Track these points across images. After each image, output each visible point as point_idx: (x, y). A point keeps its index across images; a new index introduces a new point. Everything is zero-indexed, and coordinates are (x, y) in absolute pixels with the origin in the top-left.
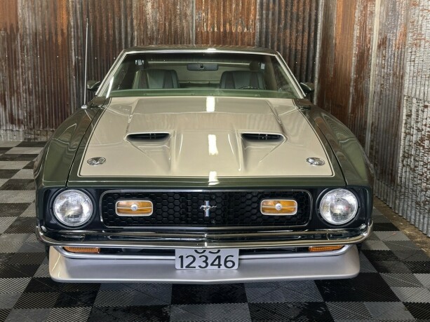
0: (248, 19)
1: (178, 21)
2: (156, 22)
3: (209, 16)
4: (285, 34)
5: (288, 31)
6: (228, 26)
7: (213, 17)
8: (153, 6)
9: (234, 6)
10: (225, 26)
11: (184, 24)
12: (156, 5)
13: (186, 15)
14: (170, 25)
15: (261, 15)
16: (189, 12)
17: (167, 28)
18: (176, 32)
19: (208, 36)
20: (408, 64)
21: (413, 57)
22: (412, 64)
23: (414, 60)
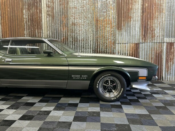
20: (71, 45)
21: (74, 44)
22: (74, 45)
23: (75, 44)
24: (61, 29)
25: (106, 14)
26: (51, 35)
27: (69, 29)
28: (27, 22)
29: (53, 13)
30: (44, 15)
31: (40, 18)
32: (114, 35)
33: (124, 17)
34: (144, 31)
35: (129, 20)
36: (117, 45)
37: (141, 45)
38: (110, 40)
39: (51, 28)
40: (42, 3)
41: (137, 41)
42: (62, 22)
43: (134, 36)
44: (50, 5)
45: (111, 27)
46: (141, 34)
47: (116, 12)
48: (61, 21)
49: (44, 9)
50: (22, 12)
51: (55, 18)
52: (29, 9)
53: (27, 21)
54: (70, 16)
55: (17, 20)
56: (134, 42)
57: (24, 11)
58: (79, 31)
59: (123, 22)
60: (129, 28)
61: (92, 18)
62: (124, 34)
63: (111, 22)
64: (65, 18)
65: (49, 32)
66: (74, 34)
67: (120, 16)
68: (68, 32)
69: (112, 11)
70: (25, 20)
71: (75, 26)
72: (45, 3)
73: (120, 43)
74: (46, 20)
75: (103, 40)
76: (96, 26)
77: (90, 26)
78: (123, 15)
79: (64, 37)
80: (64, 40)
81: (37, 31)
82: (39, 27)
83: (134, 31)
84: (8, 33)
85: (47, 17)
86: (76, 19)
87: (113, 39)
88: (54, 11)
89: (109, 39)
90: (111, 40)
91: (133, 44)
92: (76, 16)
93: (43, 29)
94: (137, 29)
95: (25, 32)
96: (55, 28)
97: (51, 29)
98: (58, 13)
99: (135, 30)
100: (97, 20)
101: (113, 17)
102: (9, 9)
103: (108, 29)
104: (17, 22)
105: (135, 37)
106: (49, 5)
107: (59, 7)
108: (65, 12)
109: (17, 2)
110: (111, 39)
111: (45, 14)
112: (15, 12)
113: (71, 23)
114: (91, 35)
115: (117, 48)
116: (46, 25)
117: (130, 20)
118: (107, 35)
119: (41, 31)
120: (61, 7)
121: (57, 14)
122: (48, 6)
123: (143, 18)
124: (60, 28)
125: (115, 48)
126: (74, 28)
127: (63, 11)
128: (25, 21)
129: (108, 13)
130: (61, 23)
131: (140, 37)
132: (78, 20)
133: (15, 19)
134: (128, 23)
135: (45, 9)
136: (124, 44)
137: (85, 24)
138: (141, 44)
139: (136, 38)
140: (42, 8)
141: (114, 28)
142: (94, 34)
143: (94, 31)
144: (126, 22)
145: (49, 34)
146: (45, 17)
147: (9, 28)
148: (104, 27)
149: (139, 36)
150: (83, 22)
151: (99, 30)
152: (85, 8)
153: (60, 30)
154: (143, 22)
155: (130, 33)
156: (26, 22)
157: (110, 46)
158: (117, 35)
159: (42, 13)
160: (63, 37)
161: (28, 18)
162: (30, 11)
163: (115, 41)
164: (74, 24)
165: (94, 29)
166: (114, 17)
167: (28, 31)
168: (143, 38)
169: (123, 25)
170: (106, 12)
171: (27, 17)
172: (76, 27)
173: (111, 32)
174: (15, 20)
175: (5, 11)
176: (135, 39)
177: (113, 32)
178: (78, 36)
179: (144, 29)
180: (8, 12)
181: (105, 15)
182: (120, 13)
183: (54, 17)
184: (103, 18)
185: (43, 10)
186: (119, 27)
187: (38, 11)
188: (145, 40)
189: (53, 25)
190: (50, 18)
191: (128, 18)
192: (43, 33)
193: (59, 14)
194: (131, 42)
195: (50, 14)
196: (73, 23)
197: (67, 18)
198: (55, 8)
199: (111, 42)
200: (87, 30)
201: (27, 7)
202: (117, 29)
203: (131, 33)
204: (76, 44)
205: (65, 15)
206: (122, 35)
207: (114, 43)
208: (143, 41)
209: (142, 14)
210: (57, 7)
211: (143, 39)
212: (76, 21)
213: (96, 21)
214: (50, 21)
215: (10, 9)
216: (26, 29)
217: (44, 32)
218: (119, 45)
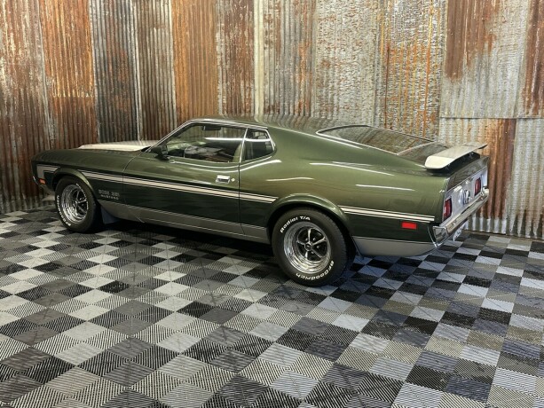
0: (88, 85)
1: (32, 87)
2: (10, 88)
3: (58, 83)
4: (115, 99)
5: (117, 97)
6: (73, 91)
7: (61, 83)
8: (6, 71)
9: (77, 74)
10: (71, 93)
11: (38, 90)
12: (9, 71)
13: (37, 81)
14: (25, 91)
15: (98, 82)
16: (40, 78)
17: (22, 94)
18: (31, 98)
19: (58, 102)
24: (294, 79)
25: (416, 31)
26: (272, 94)
27: (315, 77)
28: (224, 64)
29: (278, 36)
30: (258, 43)
31: (249, 51)
32: (437, 94)
33: (469, 38)
34: (534, 81)
35: (486, 45)
36: (443, 122)
37: (520, 126)
38: (422, 107)
39: (272, 75)
40: (256, 13)
41: (509, 113)
42: (297, 59)
43: (499, 97)
44: (272, 17)
45: (428, 68)
46: (525, 90)
47: (446, 23)
48: (295, 58)
49: (259, 26)
50: (214, 38)
51: (282, 50)
52: (227, 31)
53: (224, 60)
54: (317, 41)
55: (205, 58)
56: (497, 116)
57: (218, 35)
58: (338, 84)
59: (466, 54)
60: (483, 72)
61: (375, 45)
62: (468, 90)
63: (429, 54)
64: (306, 47)
65: (267, 86)
66: (324, 91)
67: (457, 33)
68: (311, 85)
69: (435, 22)
70: (219, 57)
71: (329, 67)
72: (261, 11)
73: (455, 119)
74: (262, 57)
75: (403, 107)
76: (384, 67)
77: (368, 68)
78: (468, 30)
79: (302, 100)
80: (302, 108)
81: (242, 85)
82: (247, 73)
83: (500, 79)
84: (186, 89)
85: (265, 48)
86: (333, 50)
87: (434, 105)
88: (282, 31)
89: (419, 105)
90: (425, 107)
91: (496, 122)
92: (333, 42)
93: (256, 78)
94: (509, 74)
95: (220, 87)
96: (282, 77)
97: (272, 79)
98: (290, 36)
99: (504, 76)
100: (388, 51)
101: (436, 38)
102: (188, 33)
103: (419, 74)
104: (205, 64)
105: (503, 98)
106: (270, 15)
107: (292, 20)
108: (305, 34)
109: (203, 15)
110: (425, 104)
111: (261, 42)
112: (199, 39)
113: (319, 61)
114: (371, 92)
115: (442, 132)
116: (262, 70)
117: (490, 46)
118: (415, 92)
119: (252, 85)
120: (298, 20)
121: (287, 38)
122: (268, 20)
123: (534, 38)
124: (292, 77)
125: (436, 132)
126: (327, 73)
127: (301, 29)
128: (219, 61)
129: (421, 26)
130: (295, 62)
131: (520, 100)
132: (337, 50)
133: (200, 56)
134: (481, 57)
135: (261, 26)
136: (466, 121)
137: (355, 63)
138: (522, 122)
139: (506, 102)
140: (253, 26)
141: (437, 71)
142: (377, 90)
143: (380, 81)
144: (474, 53)
145: (267, 92)
146: (262, 48)
147: (188, 78)
148: (409, 69)
149: (517, 97)
150: (349, 56)
151: (392, 77)
152: (357, 17)
153: (292, 81)
154: (534, 52)
155: (487, 86)
156: (221, 63)
157: (422, 126)
158: (445, 94)
159: (253, 39)
160: (299, 98)
161: (226, 51)
162: (229, 36)
163: (438, 112)
164: (326, 64)
165: (378, 75)
166: (440, 39)
167: (225, 84)
168: (529, 102)
169: (465, 62)
170: (416, 25)
171: (223, 50)
172: (330, 72)
173: (428, 83)
174: (200, 58)
175: (181, 37)
176: (502, 103)
177: (433, 84)
178: (335, 97)
179: (534, 74)
180: (186, 39)
181: (412, 33)
182: (458, 24)
183: (280, 46)
184: (404, 43)
185: (256, 29)
186: (453, 68)
187: (246, 33)
188: (536, 110)
189: (277, 67)
190: (272, 50)
191: (483, 40)
192: (255, 90)
193: (292, 38)
194: (490, 116)
195: (272, 39)
196: (324, 61)
197: (311, 48)
198: (282, 22)
199: (425, 112)
200: (359, 79)
201: (223, 25)
202: (444, 75)
203: (491, 85)
205: (305, 41)
206: (462, 93)
207: (436, 118)
208: (528, 113)
209: (530, 26)
210: (288, 21)
211: (529, 107)
212: (331, 56)
213: (386, 51)
214: (272, 59)
215: (190, 32)
216: (220, 81)
217: (257, 87)
218: (451, 122)
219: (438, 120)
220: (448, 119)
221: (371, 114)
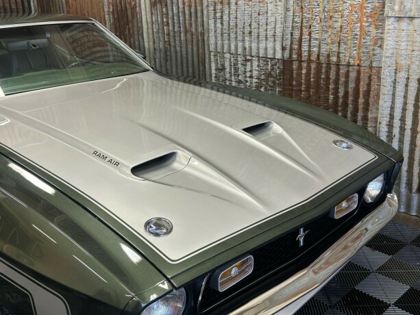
20: (212, 22)
21: (218, 15)
22: (219, 21)
23: (222, 18)
36: (390, 24)
73: (411, 18)
115: (389, 43)
125: (379, 43)
157: (357, 31)
163: (383, 5)
199: (362, 7)
204: (226, 18)
207: (379, 16)
218: (404, 24)
219: (383, 21)
220: (399, 19)
221: (281, 10)
